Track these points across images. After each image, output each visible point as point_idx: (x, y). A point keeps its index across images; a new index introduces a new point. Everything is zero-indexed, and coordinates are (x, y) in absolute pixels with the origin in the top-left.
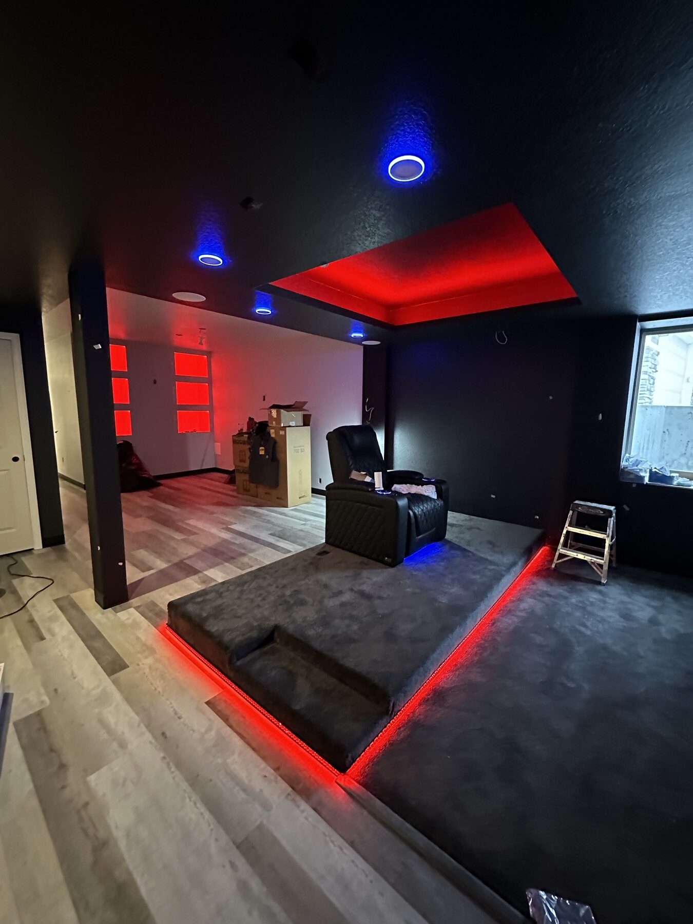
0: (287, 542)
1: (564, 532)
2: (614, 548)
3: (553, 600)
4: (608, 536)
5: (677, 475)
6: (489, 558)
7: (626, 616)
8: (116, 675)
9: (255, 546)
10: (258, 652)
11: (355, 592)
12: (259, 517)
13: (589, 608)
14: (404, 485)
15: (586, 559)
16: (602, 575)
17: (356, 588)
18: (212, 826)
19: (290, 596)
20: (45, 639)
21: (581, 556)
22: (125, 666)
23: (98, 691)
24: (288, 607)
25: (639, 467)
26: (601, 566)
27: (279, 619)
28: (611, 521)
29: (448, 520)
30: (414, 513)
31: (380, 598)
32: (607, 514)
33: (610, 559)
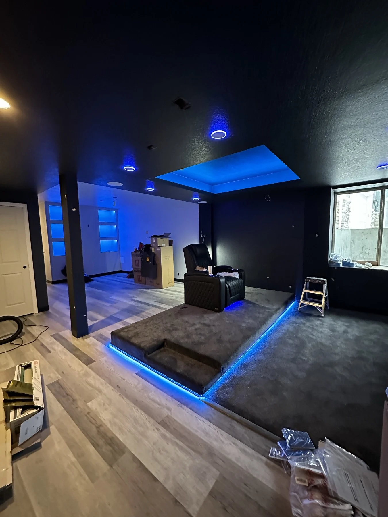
0: (164, 305)
1: (303, 293)
2: (328, 299)
3: (298, 325)
4: (324, 293)
5: (356, 262)
6: (267, 307)
7: (333, 330)
8: (90, 365)
9: (148, 307)
10: (157, 351)
11: (202, 324)
12: (148, 293)
13: (315, 327)
14: (223, 273)
15: (314, 305)
16: (322, 313)
17: (202, 322)
18: (146, 417)
19: (170, 327)
20: (51, 352)
21: (311, 304)
22: (93, 361)
23: (83, 371)
24: (170, 331)
25: (338, 259)
26: (321, 308)
27: (166, 336)
28: (325, 286)
29: (246, 291)
30: (229, 286)
31: (214, 326)
32: (323, 283)
33: (325, 304)
